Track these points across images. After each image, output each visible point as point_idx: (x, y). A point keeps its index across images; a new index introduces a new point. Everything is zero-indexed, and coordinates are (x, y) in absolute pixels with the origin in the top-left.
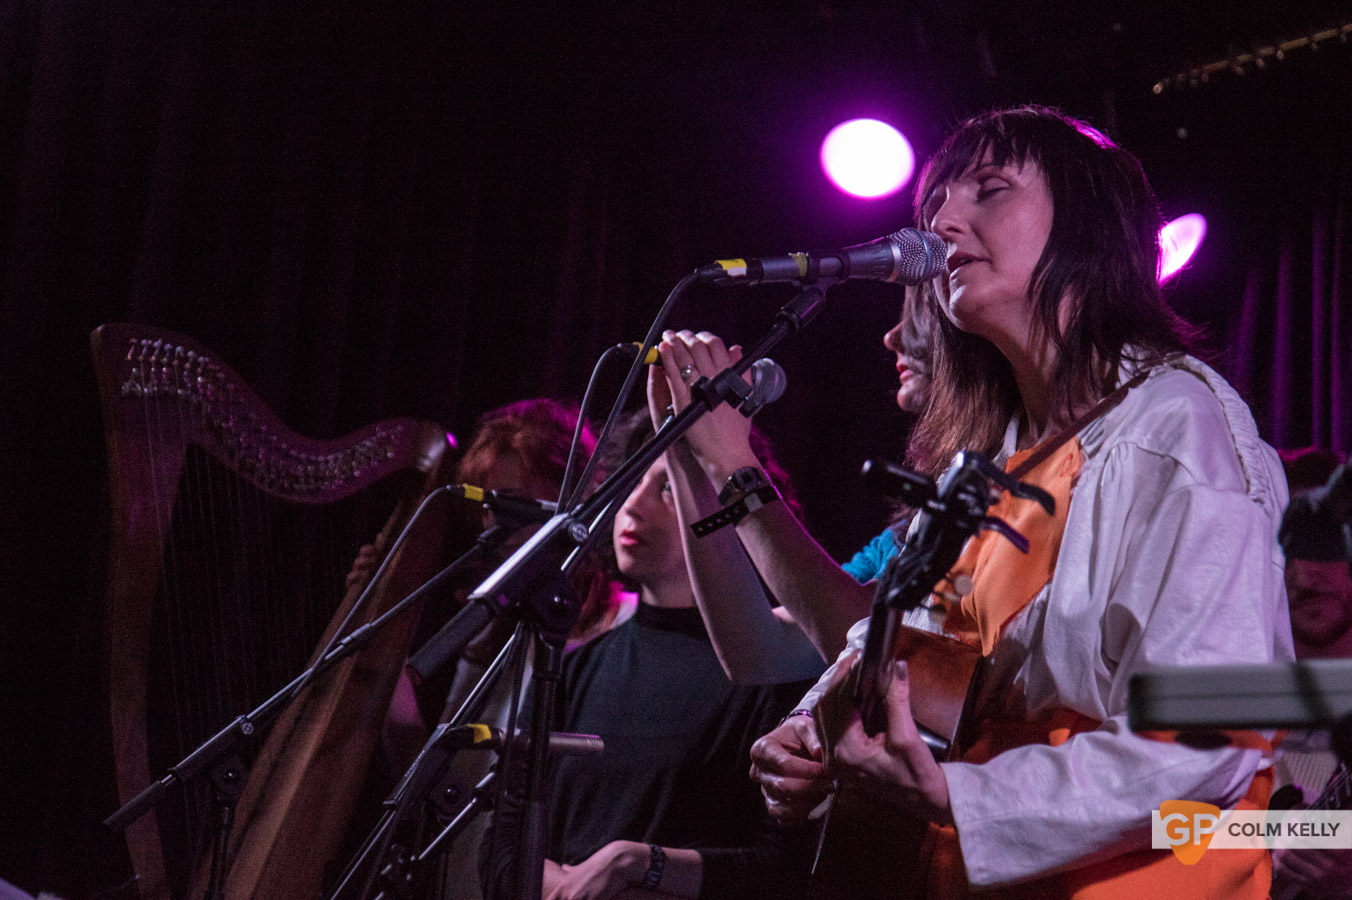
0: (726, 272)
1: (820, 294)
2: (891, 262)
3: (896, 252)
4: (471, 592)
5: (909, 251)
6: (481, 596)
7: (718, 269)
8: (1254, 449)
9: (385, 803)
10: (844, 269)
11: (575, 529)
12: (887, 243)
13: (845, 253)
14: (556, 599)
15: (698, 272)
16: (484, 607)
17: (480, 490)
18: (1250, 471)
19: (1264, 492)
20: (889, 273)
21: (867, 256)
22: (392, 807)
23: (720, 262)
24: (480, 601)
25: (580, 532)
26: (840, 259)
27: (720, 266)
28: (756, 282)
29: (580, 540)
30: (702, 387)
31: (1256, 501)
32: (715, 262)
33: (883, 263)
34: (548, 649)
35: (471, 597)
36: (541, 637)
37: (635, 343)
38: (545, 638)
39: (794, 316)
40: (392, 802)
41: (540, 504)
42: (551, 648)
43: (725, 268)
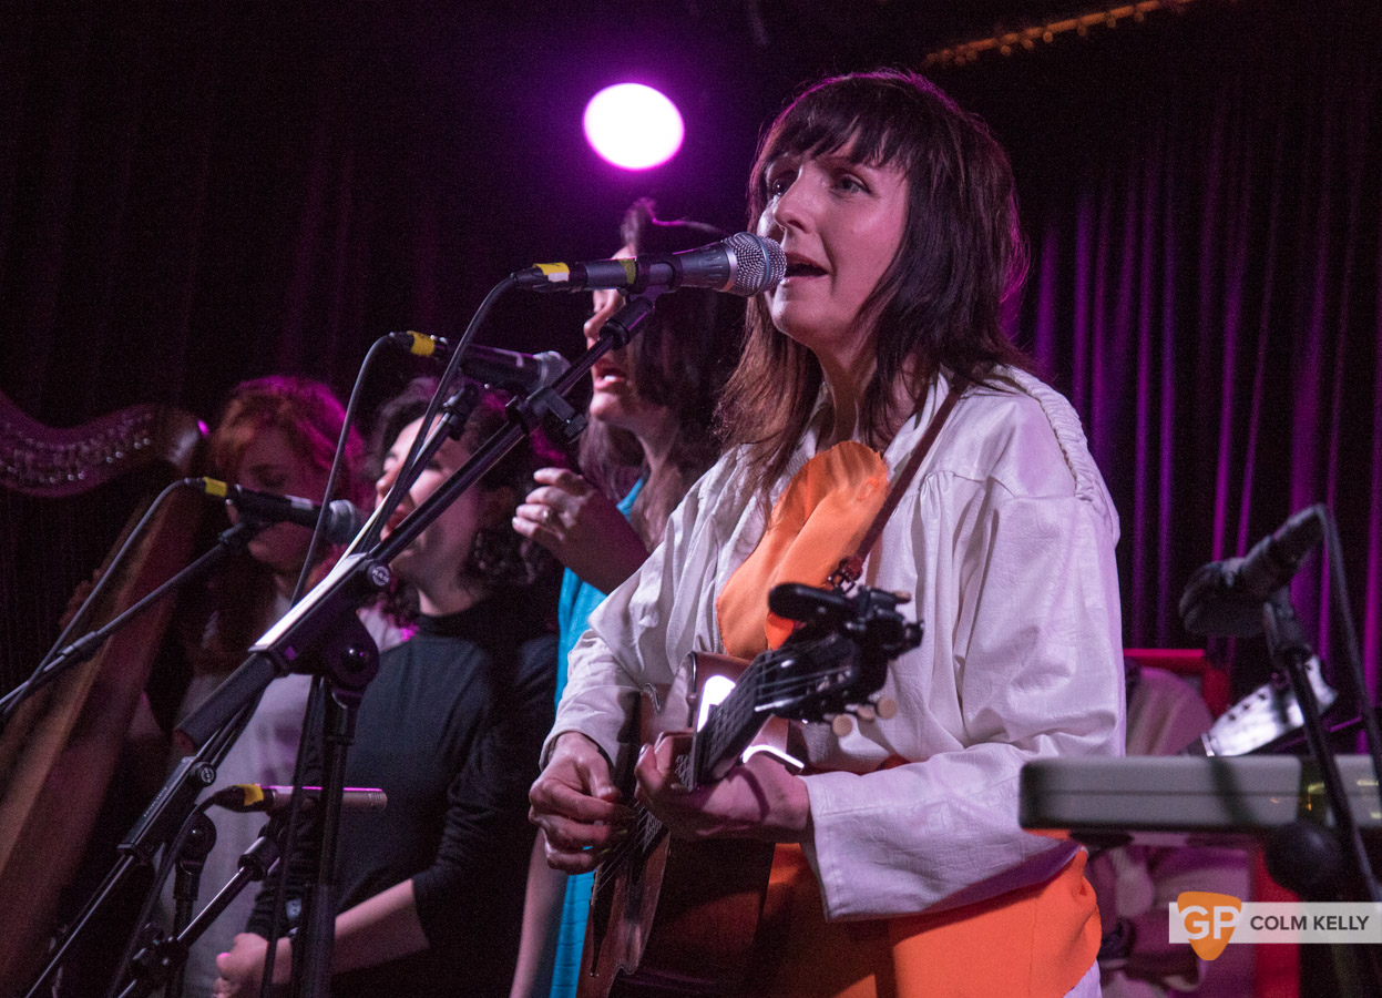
0: (546, 277)
1: (650, 305)
2: (727, 270)
3: (732, 259)
4: (253, 643)
5: (747, 258)
6: (265, 648)
7: (538, 274)
8: (1078, 441)
9: (121, 846)
10: (675, 277)
11: (375, 572)
12: (722, 249)
13: (677, 258)
14: (351, 651)
15: (515, 276)
16: (268, 662)
17: (223, 485)
18: (1076, 467)
19: (1092, 488)
20: (723, 283)
21: (700, 263)
22: (128, 852)
23: (539, 265)
24: (263, 654)
25: (381, 575)
26: (672, 266)
27: (540, 270)
28: (579, 290)
29: (381, 584)
30: (518, 408)
31: (1083, 499)
32: (534, 267)
33: (719, 271)
34: (342, 709)
35: (252, 649)
36: (333, 695)
37: (409, 332)
38: (339, 697)
39: (621, 329)
40: (128, 846)
41: (290, 501)
42: (344, 707)
43: (545, 273)
